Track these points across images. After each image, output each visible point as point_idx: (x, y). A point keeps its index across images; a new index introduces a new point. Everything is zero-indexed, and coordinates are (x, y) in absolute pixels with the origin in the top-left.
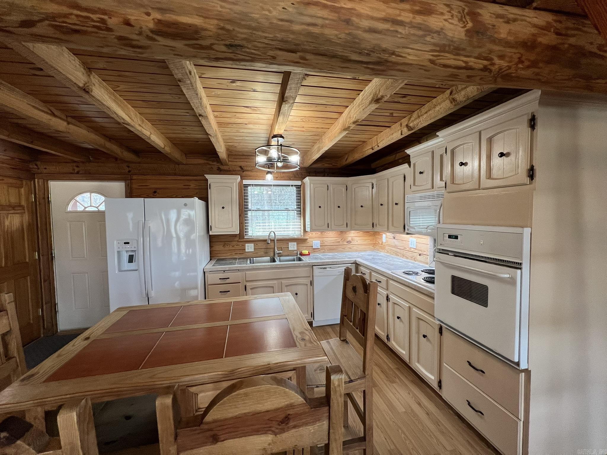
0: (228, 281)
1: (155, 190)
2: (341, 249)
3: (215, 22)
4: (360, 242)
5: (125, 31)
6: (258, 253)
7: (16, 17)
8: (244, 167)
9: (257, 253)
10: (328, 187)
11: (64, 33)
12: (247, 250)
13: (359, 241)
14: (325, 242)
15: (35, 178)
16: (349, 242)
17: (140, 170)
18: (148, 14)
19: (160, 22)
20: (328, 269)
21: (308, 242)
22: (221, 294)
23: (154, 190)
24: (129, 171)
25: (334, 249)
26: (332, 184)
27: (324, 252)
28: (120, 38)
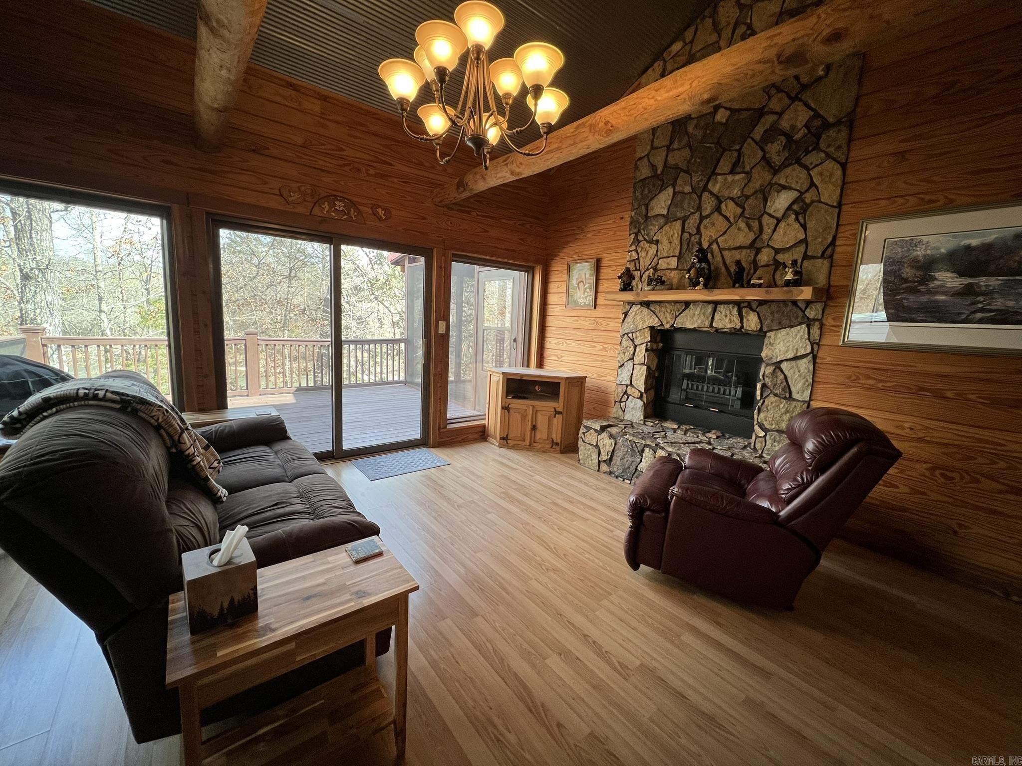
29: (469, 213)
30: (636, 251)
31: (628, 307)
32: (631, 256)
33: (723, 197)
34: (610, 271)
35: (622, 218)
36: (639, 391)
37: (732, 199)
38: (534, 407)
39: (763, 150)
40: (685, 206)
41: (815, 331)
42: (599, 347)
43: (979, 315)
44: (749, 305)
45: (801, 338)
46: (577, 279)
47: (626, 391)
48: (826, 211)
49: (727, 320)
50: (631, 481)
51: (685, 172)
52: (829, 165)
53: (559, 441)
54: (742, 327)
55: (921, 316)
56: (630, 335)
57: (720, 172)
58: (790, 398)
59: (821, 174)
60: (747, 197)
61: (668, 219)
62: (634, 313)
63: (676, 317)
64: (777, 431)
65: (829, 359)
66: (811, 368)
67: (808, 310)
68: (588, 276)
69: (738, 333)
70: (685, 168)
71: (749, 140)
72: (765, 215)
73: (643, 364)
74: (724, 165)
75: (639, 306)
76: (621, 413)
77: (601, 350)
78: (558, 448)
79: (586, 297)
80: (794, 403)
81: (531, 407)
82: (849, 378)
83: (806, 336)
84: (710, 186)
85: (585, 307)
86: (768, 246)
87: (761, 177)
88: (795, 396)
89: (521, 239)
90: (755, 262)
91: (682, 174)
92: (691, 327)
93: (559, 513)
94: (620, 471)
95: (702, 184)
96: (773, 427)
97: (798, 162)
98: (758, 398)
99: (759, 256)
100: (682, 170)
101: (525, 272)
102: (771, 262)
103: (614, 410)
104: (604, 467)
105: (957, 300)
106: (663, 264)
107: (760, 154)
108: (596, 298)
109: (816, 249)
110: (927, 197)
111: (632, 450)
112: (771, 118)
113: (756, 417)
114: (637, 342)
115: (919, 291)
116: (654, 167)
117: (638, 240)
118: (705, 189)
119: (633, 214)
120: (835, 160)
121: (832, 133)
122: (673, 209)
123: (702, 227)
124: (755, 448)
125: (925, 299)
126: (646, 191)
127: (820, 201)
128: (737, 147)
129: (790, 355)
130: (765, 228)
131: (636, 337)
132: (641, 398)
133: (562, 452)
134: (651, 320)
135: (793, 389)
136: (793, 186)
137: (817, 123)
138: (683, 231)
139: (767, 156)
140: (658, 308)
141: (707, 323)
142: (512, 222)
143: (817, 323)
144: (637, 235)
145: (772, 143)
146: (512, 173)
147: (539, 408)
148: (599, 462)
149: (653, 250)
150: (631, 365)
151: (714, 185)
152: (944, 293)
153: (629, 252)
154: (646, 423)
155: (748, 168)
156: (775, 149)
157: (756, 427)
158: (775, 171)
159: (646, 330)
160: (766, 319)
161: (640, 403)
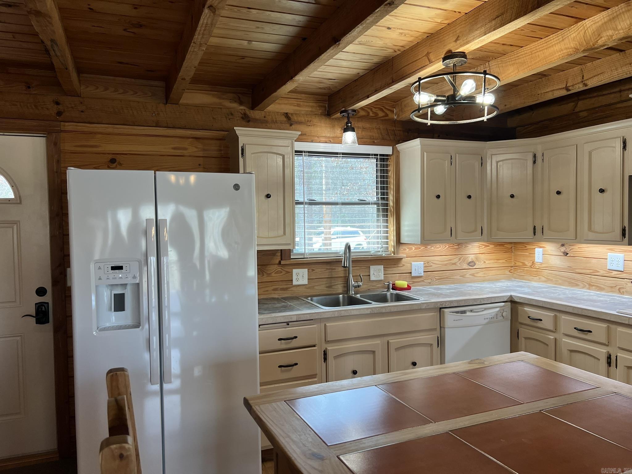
0: (294, 343)
1: (114, 157)
2: (458, 277)
4: (489, 263)
6: (316, 287)
8: (292, 114)
9: (314, 287)
10: (451, 159)
12: (295, 283)
13: (487, 262)
14: (432, 264)
16: (472, 264)
17: (82, 112)
20: (468, 314)
21: (404, 265)
22: (282, 371)
23: (110, 157)
24: (59, 114)
25: (447, 278)
26: (458, 154)
27: (430, 283)
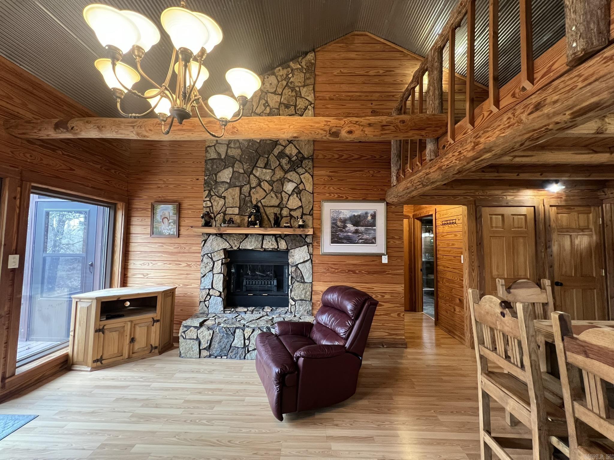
3: (606, 92)
5: (559, 126)
7: (518, 145)
11: (535, 140)
15: (603, 204)
18: (565, 114)
19: (572, 113)
28: (557, 130)
29: (54, 150)
30: (210, 201)
31: (206, 237)
32: (206, 204)
33: (262, 179)
34: (190, 212)
35: (198, 179)
36: (219, 291)
37: (266, 181)
38: (131, 321)
39: (279, 161)
40: (241, 179)
41: (310, 248)
42: (184, 264)
43: (361, 241)
44: (280, 236)
45: (305, 252)
46: (161, 216)
47: (209, 293)
48: (308, 195)
49: (270, 244)
50: (227, 356)
51: (239, 161)
52: (307, 175)
53: (157, 345)
54: (278, 247)
55: (345, 241)
56: (209, 255)
57: (258, 166)
58: (304, 282)
59: (305, 178)
60: (274, 182)
61: (231, 185)
62: (211, 241)
63: (241, 243)
64: (300, 300)
65: (317, 261)
66: (311, 266)
67: (307, 238)
68: (171, 214)
69: (276, 251)
70: (238, 159)
71: (272, 154)
72: (283, 192)
73: (221, 273)
74: (261, 163)
75: (215, 236)
76: (206, 309)
77: (186, 266)
78: (157, 351)
79: (170, 229)
80: (306, 284)
81: (129, 323)
82: (325, 269)
83: (307, 251)
84: (254, 172)
85: (170, 236)
86: (286, 207)
87: (279, 174)
88: (306, 281)
89: (106, 181)
90: (280, 214)
91: (237, 162)
92: (251, 248)
93: (198, 408)
94: (218, 352)
95: (249, 170)
96: (298, 298)
97: (295, 170)
98: (290, 284)
99: (283, 212)
100: (237, 160)
101: (107, 207)
102: (288, 215)
103: (200, 308)
104: (205, 353)
105: (354, 235)
106: (229, 211)
107: (278, 163)
108: (179, 230)
109: (306, 211)
110: (341, 195)
111: (227, 334)
112: (281, 148)
113: (289, 295)
114: (214, 259)
115: (343, 231)
116: (219, 154)
117: (211, 194)
118: (251, 173)
119: (206, 178)
120: (309, 173)
121: (306, 161)
122: (233, 180)
123: (251, 193)
124: (291, 312)
125: (345, 234)
126: (215, 167)
127: (305, 190)
128: (267, 156)
129: (301, 261)
130: (284, 199)
131: (214, 256)
132: (220, 296)
133: (160, 353)
134: (224, 245)
135: (304, 277)
136: (294, 181)
137: (300, 155)
138: (241, 193)
139: (281, 164)
140: (228, 237)
141: (260, 246)
142: (99, 166)
143: (311, 245)
144: (210, 191)
145: (283, 159)
146: (138, 134)
147: (137, 322)
148: (200, 350)
149: (222, 202)
150: (212, 274)
151: (256, 172)
152: (350, 232)
153: (204, 201)
154: (226, 312)
155: (273, 168)
156: (284, 161)
157: (291, 301)
158: (286, 172)
159: (221, 251)
160: (289, 243)
161: (220, 299)
